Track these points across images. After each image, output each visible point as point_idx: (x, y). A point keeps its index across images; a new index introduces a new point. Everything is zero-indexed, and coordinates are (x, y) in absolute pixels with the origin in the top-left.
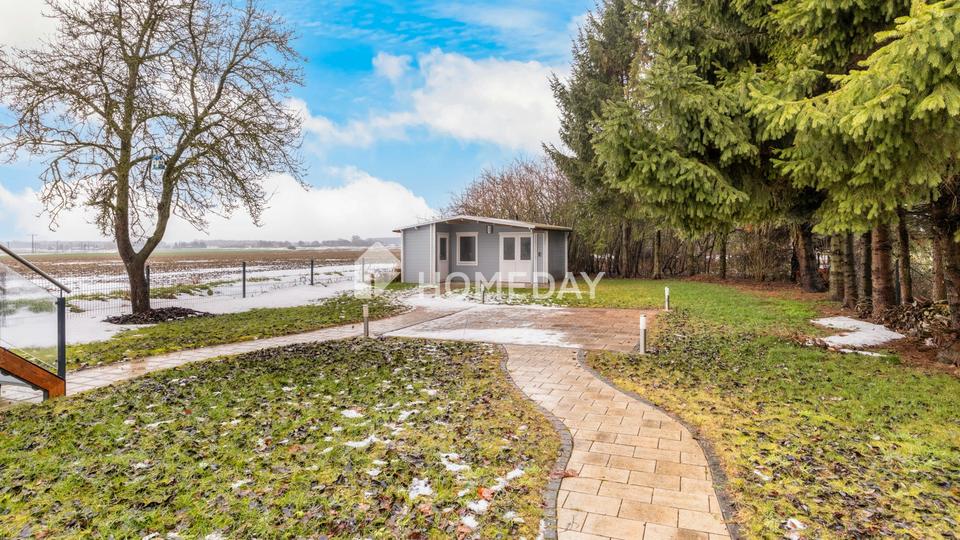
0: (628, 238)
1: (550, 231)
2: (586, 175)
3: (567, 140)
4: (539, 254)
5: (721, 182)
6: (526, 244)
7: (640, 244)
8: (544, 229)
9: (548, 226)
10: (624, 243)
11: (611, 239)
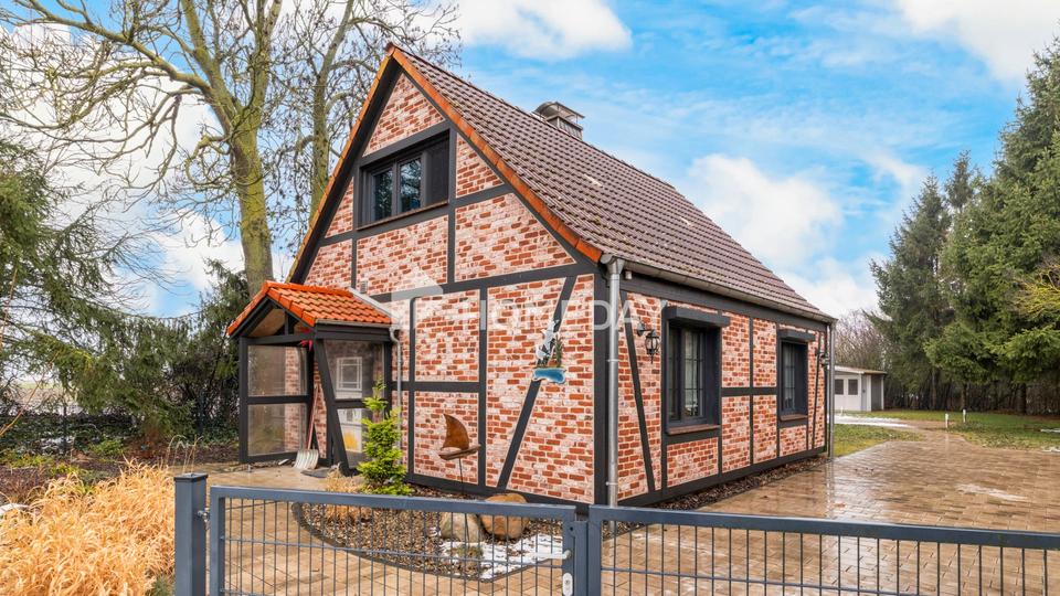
0: (937, 380)
1: (872, 375)
2: (902, 336)
3: (886, 310)
4: (864, 391)
5: (978, 366)
6: (853, 385)
7: (949, 385)
8: (869, 374)
9: (871, 371)
10: (934, 383)
11: (922, 381)
